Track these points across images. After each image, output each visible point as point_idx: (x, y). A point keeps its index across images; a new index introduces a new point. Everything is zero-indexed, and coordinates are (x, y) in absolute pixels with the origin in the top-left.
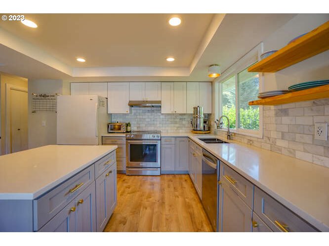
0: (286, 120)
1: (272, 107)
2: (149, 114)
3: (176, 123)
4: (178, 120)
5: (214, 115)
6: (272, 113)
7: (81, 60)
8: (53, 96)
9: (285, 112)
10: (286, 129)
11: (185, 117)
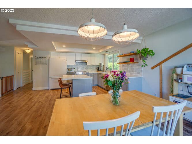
0: (124, 67)
1: (122, 64)
2: (82, 65)
3: (91, 68)
4: (92, 67)
5: (105, 65)
6: (122, 66)
7: (64, 46)
8: (46, 58)
9: (123, 66)
10: (124, 69)
11: (95, 66)
